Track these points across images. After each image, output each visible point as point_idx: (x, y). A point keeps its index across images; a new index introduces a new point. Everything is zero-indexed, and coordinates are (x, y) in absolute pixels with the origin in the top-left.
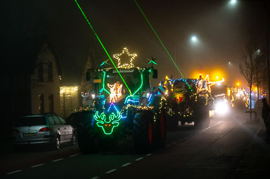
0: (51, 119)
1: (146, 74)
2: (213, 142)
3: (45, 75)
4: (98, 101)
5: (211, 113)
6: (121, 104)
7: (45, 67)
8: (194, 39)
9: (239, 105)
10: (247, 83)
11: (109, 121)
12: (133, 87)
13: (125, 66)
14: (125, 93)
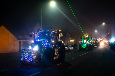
0: (69, 46)
1: (90, 38)
2: (100, 50)
3: (68, 38)
4: (82, 42)
5: (100, 45)
6: (86, 43)
7: (68, 36)
8: (96, 31)
9: (105, 43)
10: (106, 39)
11: (84, 46)
12: (88, 40)
13: (86, 37)
14: (86, 41)
